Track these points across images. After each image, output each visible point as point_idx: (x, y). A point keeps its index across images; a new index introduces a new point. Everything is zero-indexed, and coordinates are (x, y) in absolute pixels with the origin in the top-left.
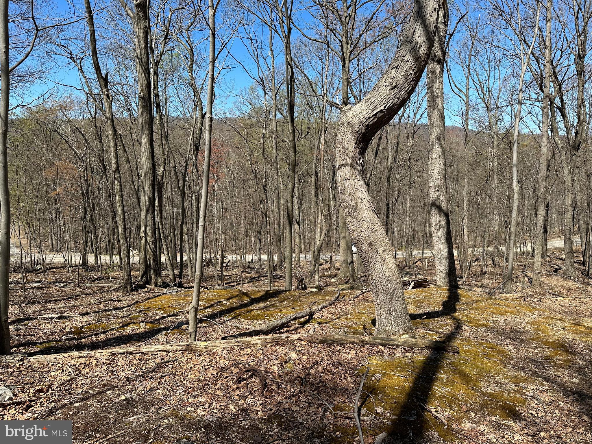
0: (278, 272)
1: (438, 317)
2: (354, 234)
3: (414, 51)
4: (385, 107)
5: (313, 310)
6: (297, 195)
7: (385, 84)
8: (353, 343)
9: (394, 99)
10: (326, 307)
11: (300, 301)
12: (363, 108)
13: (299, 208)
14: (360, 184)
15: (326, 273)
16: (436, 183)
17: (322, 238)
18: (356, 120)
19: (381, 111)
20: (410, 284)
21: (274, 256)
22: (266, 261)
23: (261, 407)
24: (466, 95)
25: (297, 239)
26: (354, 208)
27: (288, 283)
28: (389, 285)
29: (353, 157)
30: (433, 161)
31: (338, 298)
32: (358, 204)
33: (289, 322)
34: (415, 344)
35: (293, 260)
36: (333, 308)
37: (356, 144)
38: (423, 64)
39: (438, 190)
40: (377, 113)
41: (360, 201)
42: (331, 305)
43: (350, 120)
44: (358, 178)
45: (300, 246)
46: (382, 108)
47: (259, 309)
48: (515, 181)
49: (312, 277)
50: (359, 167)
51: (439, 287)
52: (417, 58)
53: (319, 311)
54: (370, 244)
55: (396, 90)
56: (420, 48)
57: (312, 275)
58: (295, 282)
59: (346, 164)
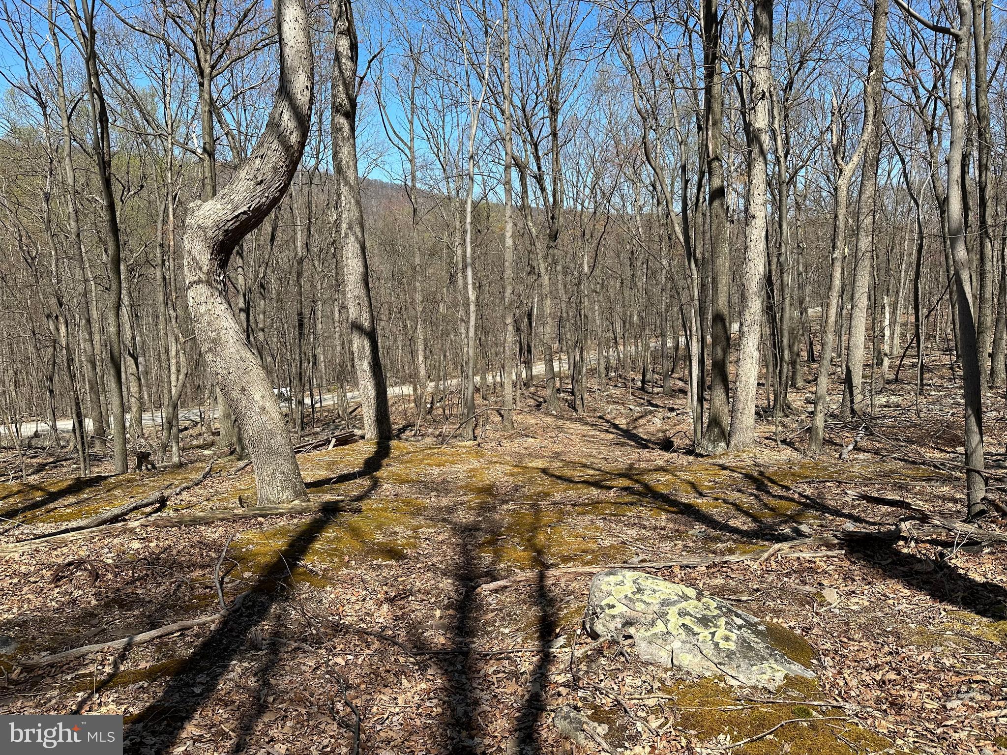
0: (98, 449)
1: (356, 478)
2: (219, 376)
3: (282, 139)
4: (249, 207)
5: (165, 495)
6: (127, 303)
7: (248, 177)
8: (222, 520)
9: (261, 197)
10: (188, 488)
11: (144, 485)
12: (219, 206)
13: (132, 327)
14: (223, 308)
15: (195, 442)
16: (355, 293)
17: (180, 382)
18: (209, 223)
19: (245, 213)
20: (330, 442)
21: (87, 420)
22: (68, 432)
23: (93, 597)
24: (410, 148)
25: (134, 386)
26: (216, 341)
27: (119, 464)
28: (272, 441)
29: (208, 273)
30: (349, 261)
31: (208, 473)
32: (221, 335)
33: (126, 514)
34: (306, 509)
35: (127, 424)
36: (200, 489)
37: (212, 254)
38: (296, 154)
39: (359, 304)
40: (239, 215)
41: (224, 331)
42: (197, 485)
43: (200, 222)
44: (219, 300)
45: (141, 398)
46: (245, 208)
47: (69, 505)
48: (470, 287)
49: (165, 451)
50: (219, 286)
51: (369, 440)
52: (287, 147)
53: (177, 494)
54: (243, 390)
55: (263, 186)
56: (290, 134)
57: (165, 447)
58: (132, 462)
59: (200, 281)
